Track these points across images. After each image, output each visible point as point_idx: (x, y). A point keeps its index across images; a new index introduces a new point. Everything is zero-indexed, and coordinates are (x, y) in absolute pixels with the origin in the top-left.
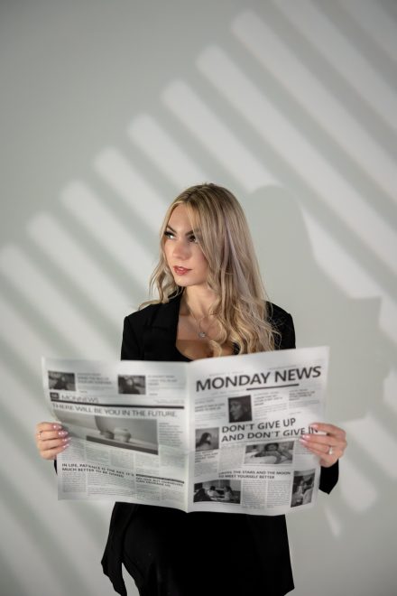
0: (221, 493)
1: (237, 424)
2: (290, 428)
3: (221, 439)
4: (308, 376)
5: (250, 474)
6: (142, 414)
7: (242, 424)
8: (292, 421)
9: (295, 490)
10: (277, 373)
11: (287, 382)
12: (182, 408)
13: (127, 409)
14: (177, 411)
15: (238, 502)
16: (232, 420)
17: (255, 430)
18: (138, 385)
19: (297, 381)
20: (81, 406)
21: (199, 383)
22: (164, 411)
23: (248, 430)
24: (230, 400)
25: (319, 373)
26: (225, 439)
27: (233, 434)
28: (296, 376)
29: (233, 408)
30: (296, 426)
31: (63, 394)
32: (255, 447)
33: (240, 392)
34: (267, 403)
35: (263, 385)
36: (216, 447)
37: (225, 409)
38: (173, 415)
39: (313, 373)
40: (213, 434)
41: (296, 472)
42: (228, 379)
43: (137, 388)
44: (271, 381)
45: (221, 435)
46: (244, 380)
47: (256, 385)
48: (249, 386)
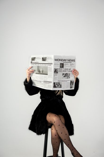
0: (58, 85)
1: (61, 68)
2: (70, 70)
3: (58, 71)
4: (73, 61)
5: (63, 81)
6: (46, 65)
7: (62, 68)
8: (70, 69)
9: (71, 84)
10: (68, 60)
11: (69, 62)
12: (52, 64)
13: (43, 64)
14: (51, 64)
15: (61, 87)
16: (60, 67)
17: (64, 70)
18: (45, 59)
19: (71, 62)
20: (35, 64)
21: (55, 59)
22: (49, 64)
23: (63, 70)
24: (60, 64)
25: (75, 61)
26: (59, 71)
27: (60, 70)
28: (71, 61)
29: (61, 65)
30: (71, 70)
31: (33, 61)
32: (64, 74)
33: (62, 62)
34: (66, 65)
35: (66, 62)
36: (57, 73)
37: (59, 65)
38: (50, 65)
39: (74, 61)
40: (57, 70)
41: (71, 80)
42: (60, 59)
43: (45, 60)
44: (67, 61)
45: (58, 70)
46: (63, 60)
47: (64, 61)
48: (63, 61)
